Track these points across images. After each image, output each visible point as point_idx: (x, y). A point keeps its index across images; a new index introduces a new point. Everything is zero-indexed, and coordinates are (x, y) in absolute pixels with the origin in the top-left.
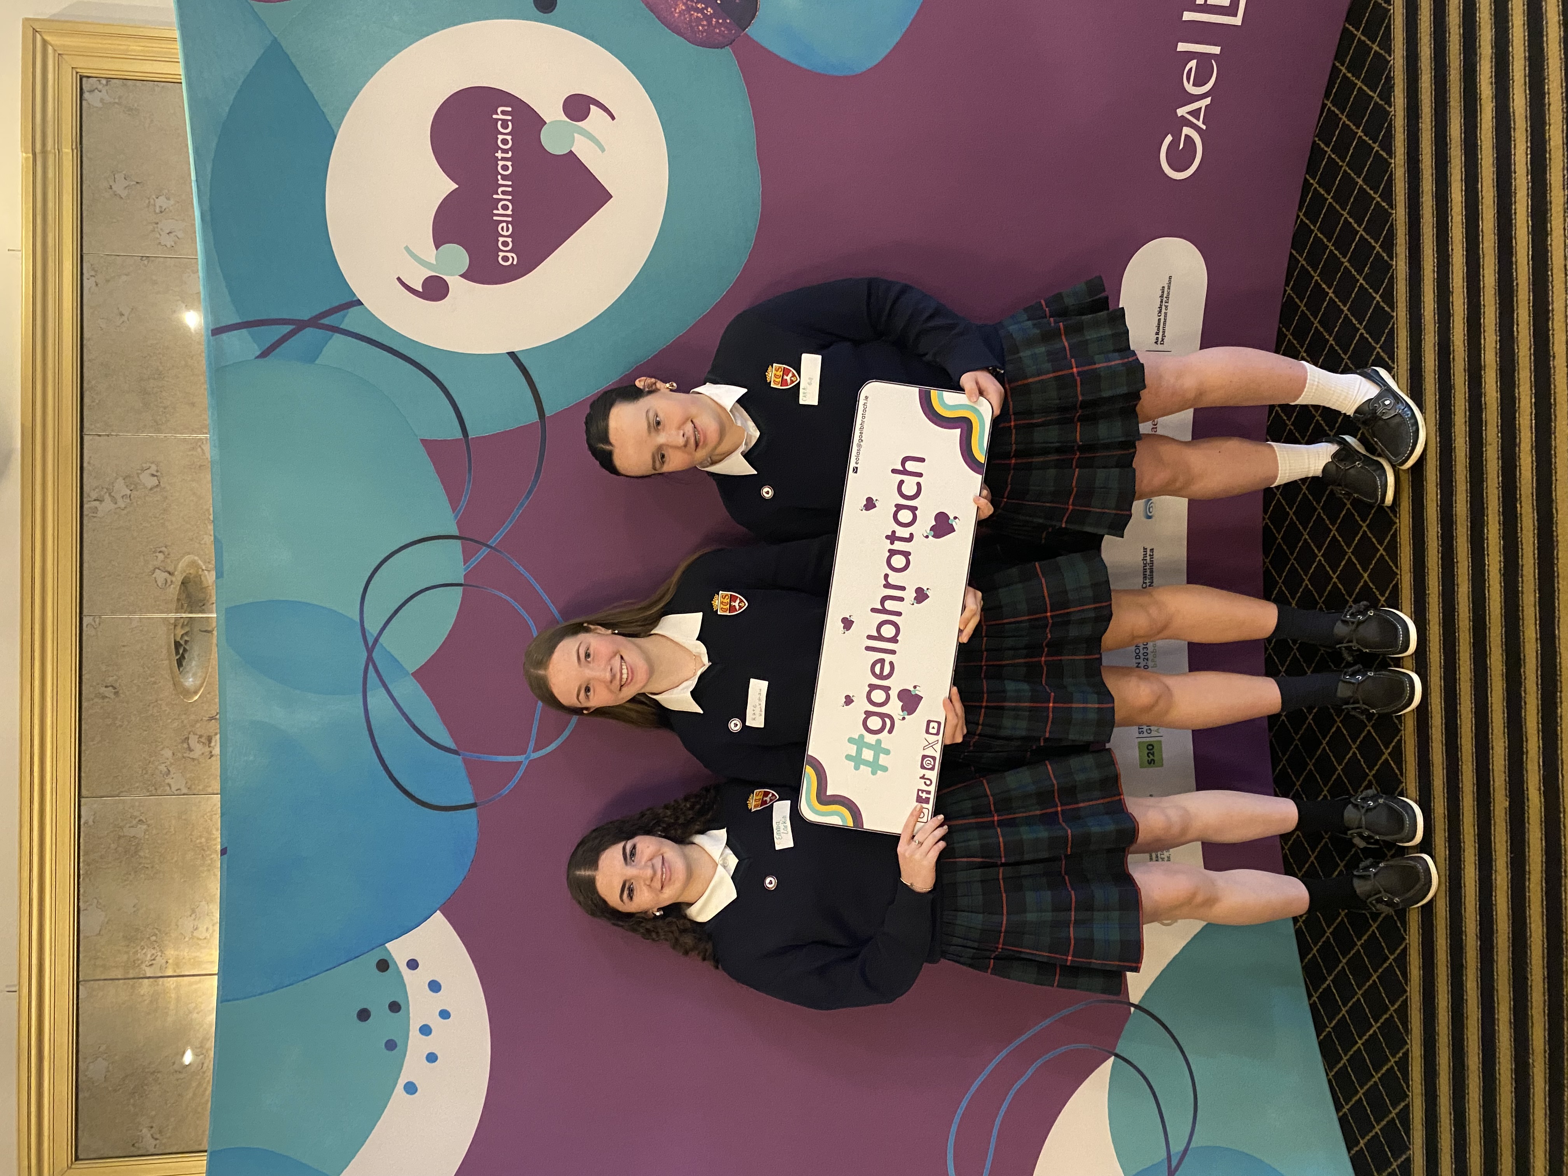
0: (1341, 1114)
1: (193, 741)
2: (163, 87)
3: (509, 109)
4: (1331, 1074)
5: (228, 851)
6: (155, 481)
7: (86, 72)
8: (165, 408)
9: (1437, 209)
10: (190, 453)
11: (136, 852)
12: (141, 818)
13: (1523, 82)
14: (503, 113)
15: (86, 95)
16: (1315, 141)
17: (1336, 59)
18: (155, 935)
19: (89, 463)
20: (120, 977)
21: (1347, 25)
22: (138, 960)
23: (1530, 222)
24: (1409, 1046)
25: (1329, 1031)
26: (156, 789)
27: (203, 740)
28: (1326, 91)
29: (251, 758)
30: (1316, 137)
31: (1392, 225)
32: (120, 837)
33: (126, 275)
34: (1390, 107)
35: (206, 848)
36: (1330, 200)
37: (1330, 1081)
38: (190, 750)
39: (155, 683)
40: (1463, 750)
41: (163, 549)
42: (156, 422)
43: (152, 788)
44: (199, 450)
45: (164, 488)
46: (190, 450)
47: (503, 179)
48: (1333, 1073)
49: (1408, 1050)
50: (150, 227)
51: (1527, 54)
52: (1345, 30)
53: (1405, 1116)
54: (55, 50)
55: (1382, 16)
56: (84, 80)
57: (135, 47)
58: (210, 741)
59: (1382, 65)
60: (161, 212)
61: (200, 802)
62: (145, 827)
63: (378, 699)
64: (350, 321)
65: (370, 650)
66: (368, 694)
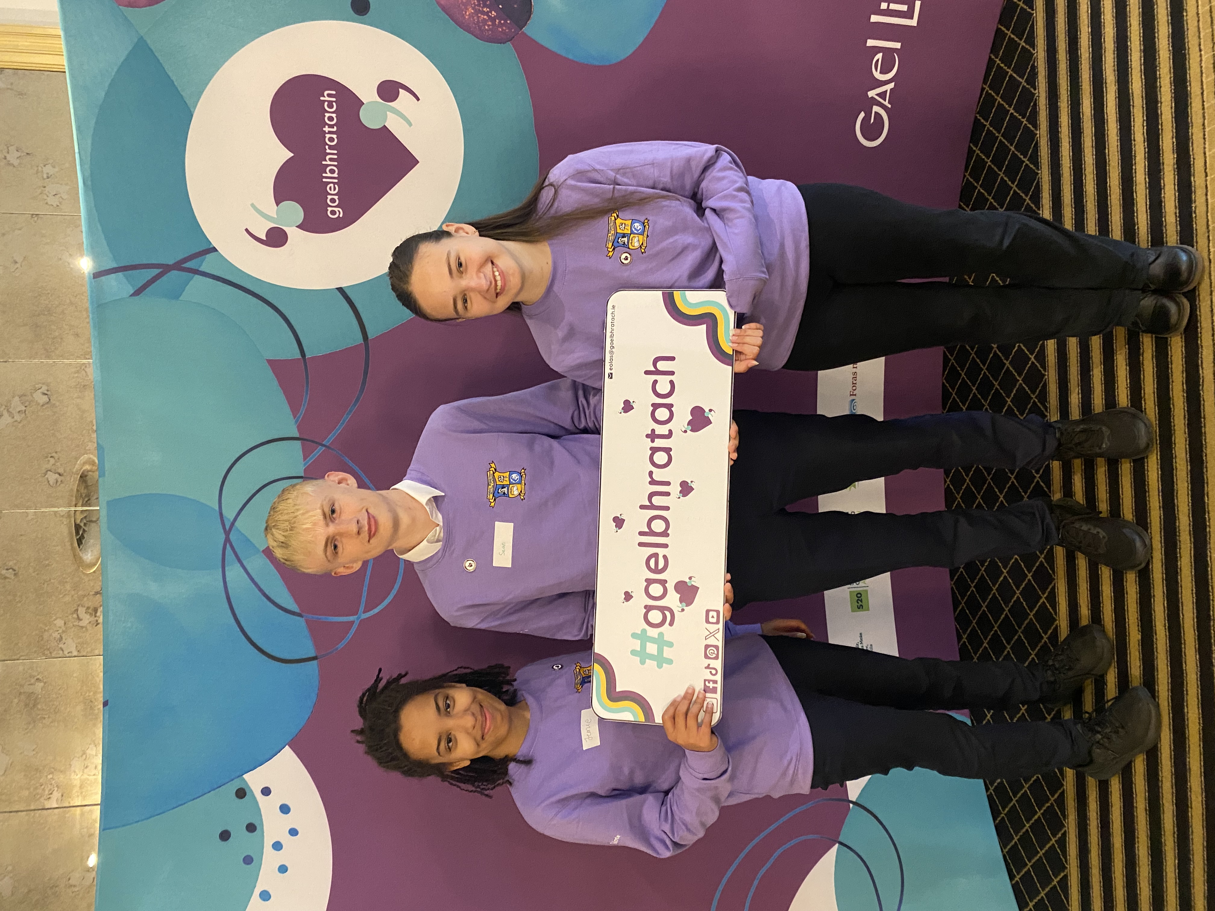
0: (1014, 882)
1: (82, 611)
2: (48, 75)
3: (334, 92)
4: (1005, 851)
5: (109, 703)
6: (45, 399)
8: (53, 338)
9: (1073, 169)
10: (76, 375)
11: (34, 706)
12: (38, 677)
13: (1139, 69)
14: (329, 95)
16: (976, 117)
17: (991, 52)
18: (52, 773)
20: (22, 809)
21: (1000, 26)
22: (38, 794)
23: (1147, 179)
24: (1066, 829)
25: (1003, 817)
26: (51, 653)
27: (90, 611)
28: (984, 79)
29: (129, 625)
30: (978, 113)
31: (1038, 182)
32: (20, 693)
33: (20, 229)
34: (1035, 89)
35: (93, 700)
36: (989, 163)
37: (1004, 857)
38: (79, 619)
39: (48, 565)
40: (1104, 594)
41: (54, 454)
42: (46, 349)
43: (47, 652)
44: (83, 372)
45: (54, 404)
46: (75, 373)
47: (329, 148)
48: (1007, 850)
49: (1065, 831)
50: (39, 191)
51: (1142, 48)
52: (998, 30)
53: (1064, 883)
55: (1027, 18)
57: (23, 43)
58: (96, 610)
59: (1028, 57)
60: (48, 177)
61: (88, 663)
62: (42, 684)
63: (234, 572)
64: (207, 264)
65: (227, 533)
66: (226, 569)
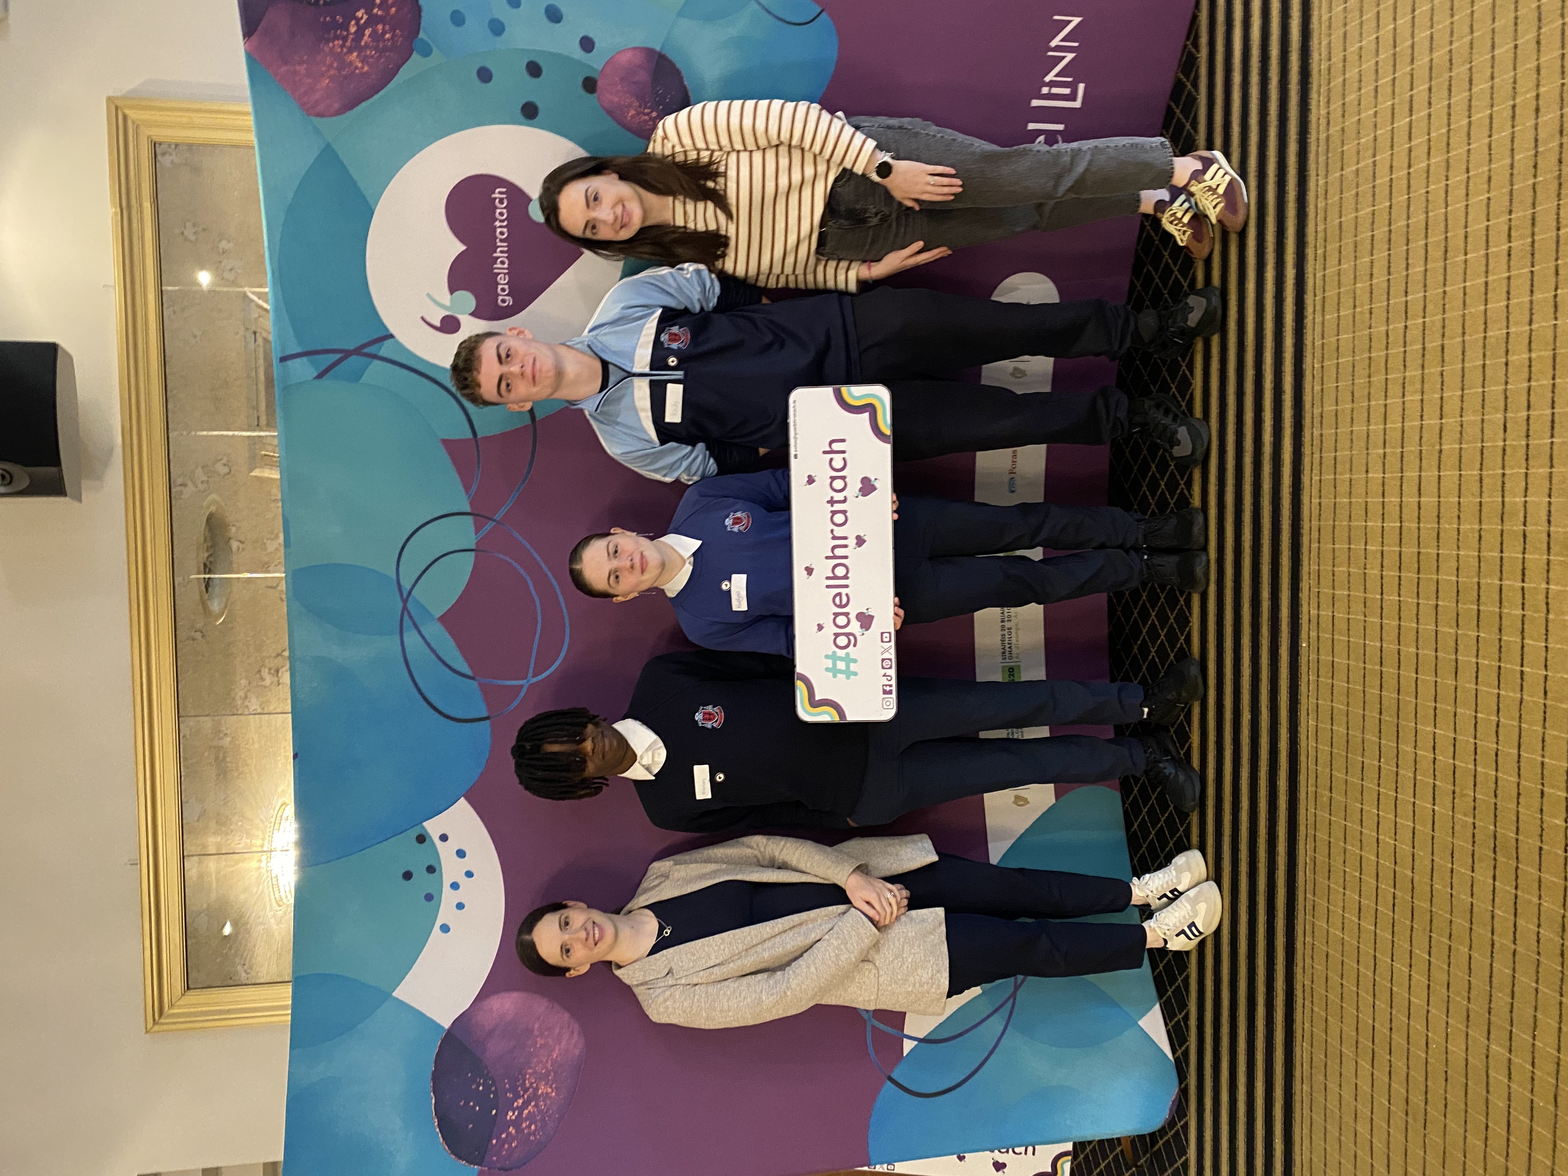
1: (265, 672)
3: (504, 190)
5: (299, 756)
6: (226, 469)
7: (158, 140)
8: (232, 411)
11: (224, 758)
12: (226, 732)
14: (500, 193)
15: (159, 157)
19: (174, 456)
20: (214, 853)
21: (1171, 102)
22: (229, 839)
26: (237, 710)
27: (272, 671)
29: (315, 685)
32: (211, 747)
33: (198, 305)
38: (262, 679)
39: (233, 628)
41: (236, 523)
42: (226, 422)
43: (233, 710)
45: (234, 475)
54: (133, 123)
56: (157, 145)
58: (277, 671)
60: (223, 253)
61: (274, 720)
62: (230, 739)
63: (412, 638)
64: (385, 350)
65: (405, 601)
66: (405, 635)
